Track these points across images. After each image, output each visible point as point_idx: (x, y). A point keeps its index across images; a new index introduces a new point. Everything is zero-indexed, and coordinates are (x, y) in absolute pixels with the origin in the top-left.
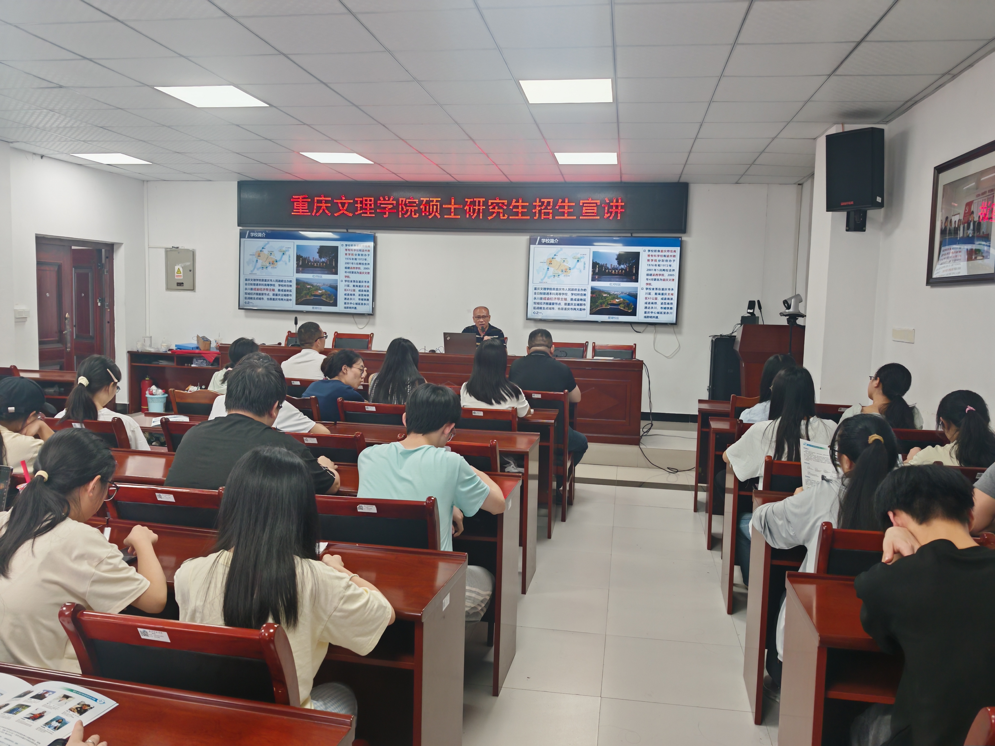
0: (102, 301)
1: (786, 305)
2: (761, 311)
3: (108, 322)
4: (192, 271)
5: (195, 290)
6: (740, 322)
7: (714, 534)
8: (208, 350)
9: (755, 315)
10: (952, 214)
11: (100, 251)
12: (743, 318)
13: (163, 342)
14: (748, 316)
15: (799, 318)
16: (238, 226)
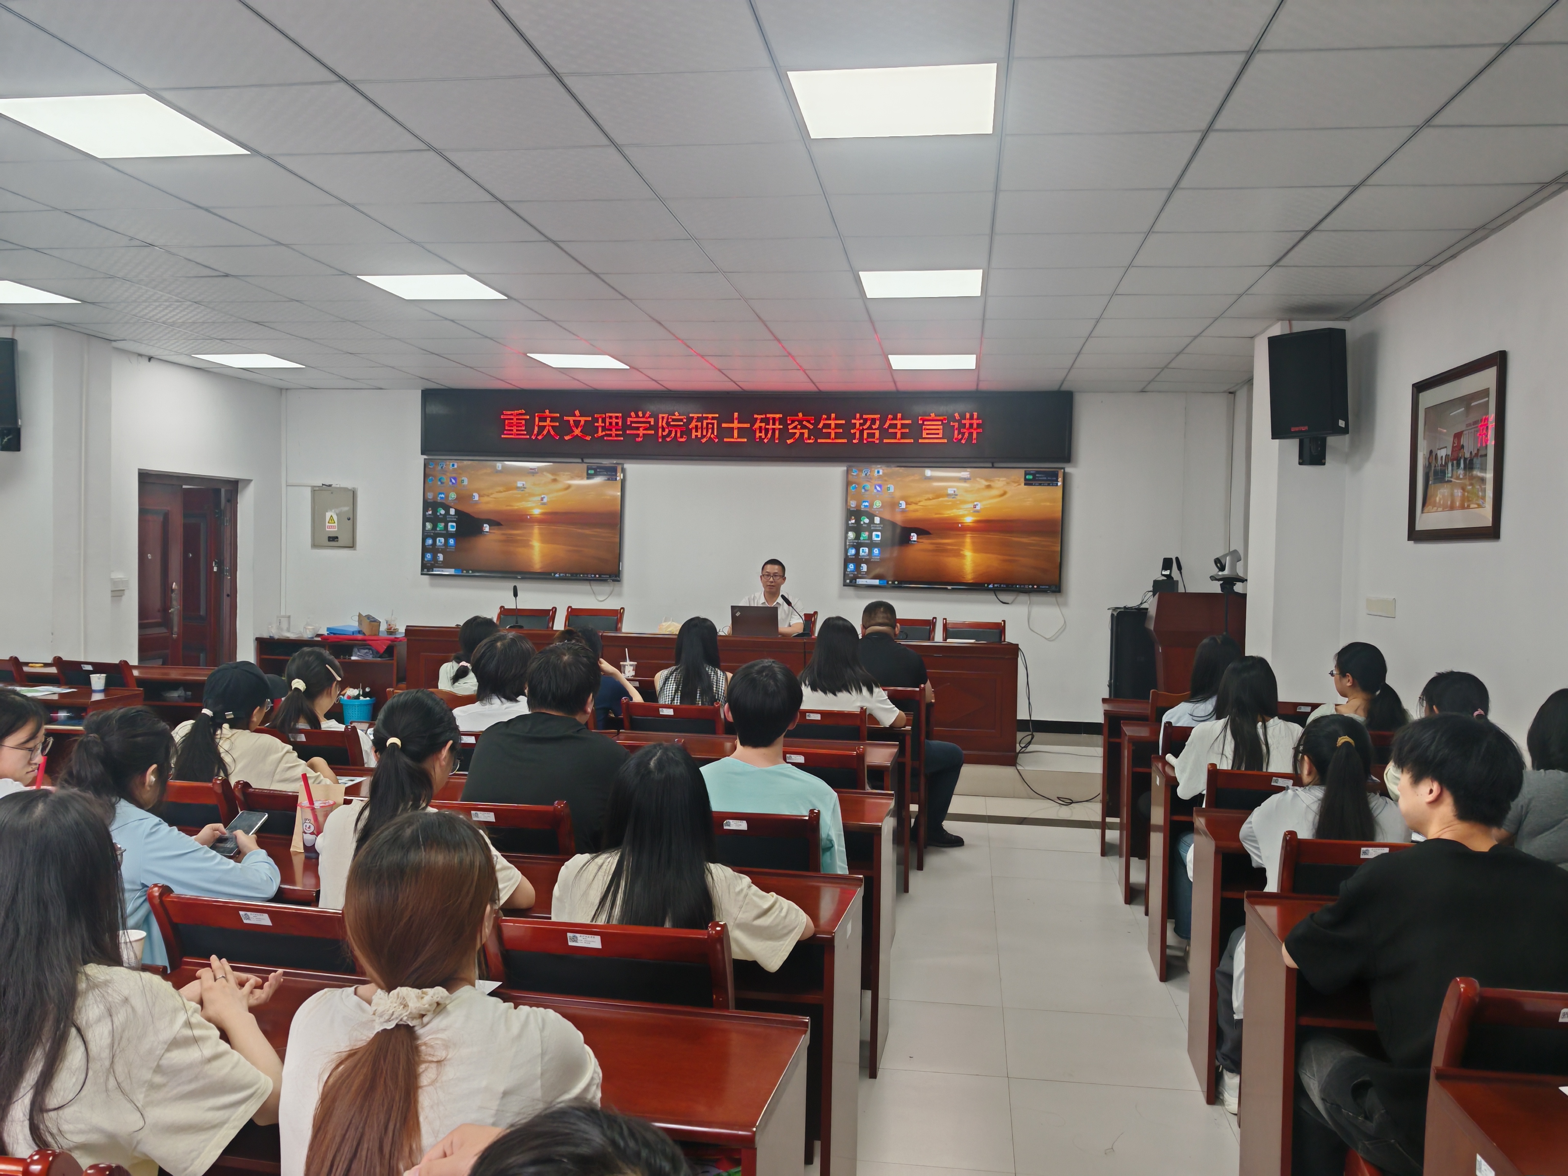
0: (220, 565)
1: (1219, 565)
2: (1181, 573)
3: (228, 595)
4: (352, 519)
5: (355, 547)
6: (1151, 589)
7: (1134, 884)
8: (375, 635)
9: (1173, 578)
10: (1437, 447)
11: (218, 491)
12: (1156, 583)
13: (308, 624)
14: (1163, 580)
15: (1237, 583)
16: (422, 454)
